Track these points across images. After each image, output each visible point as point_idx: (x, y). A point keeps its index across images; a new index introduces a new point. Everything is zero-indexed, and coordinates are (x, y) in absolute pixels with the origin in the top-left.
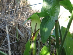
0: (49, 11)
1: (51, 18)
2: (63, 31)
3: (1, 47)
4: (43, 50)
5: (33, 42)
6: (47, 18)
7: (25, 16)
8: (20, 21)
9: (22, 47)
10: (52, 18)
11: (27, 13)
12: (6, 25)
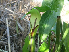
0: (51, 4)
1: (52, 13)
2: (65, 27)
3: (2, 40)
4: (42, 46)
5: (32, 37)
6: (48, 13)
7: (26, 8)
8: (21, 14)
9: (21, 41)
10: (54, 13)
11: (28, 5)
12: (7, 18)
